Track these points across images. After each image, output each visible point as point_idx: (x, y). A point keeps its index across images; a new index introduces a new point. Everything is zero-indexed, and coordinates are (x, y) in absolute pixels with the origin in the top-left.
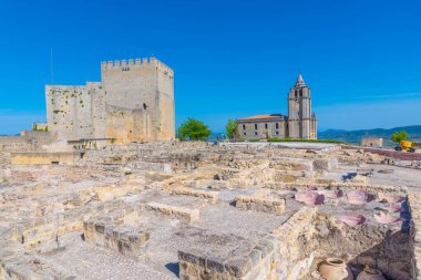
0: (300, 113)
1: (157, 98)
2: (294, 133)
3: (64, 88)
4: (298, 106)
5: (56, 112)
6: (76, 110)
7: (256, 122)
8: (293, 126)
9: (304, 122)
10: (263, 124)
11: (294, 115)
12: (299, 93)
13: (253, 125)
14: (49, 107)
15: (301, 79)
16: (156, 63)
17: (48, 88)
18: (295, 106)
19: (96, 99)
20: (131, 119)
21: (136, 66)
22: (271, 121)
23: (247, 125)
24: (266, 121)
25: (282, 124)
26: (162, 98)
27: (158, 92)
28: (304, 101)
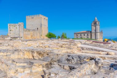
0: (96, 30)
1: (41, 26)
2: (93, 37)
3: (12, 24)
4: (95, 28)
5: (10, 30)
6: (15, 30)
7: (81, 33)
8: (93, 35)
9: (97, 34)
10: (83, 34)
11: (93, 31)
12: (95, 23)
13: (80, 35)
14: (9, 29)
15: (96, 18)
16: (41, 16)
17: (9, 24)
18: (94, 28)
19: (21, 27)
20: (32, 32)
21: (35, 17)
22: (86, 33)
23: (78, 35)
24: (84, 33)
25: (89, 34)
26: (43, 26)
27: (41, 24)
28: (97, 26)
